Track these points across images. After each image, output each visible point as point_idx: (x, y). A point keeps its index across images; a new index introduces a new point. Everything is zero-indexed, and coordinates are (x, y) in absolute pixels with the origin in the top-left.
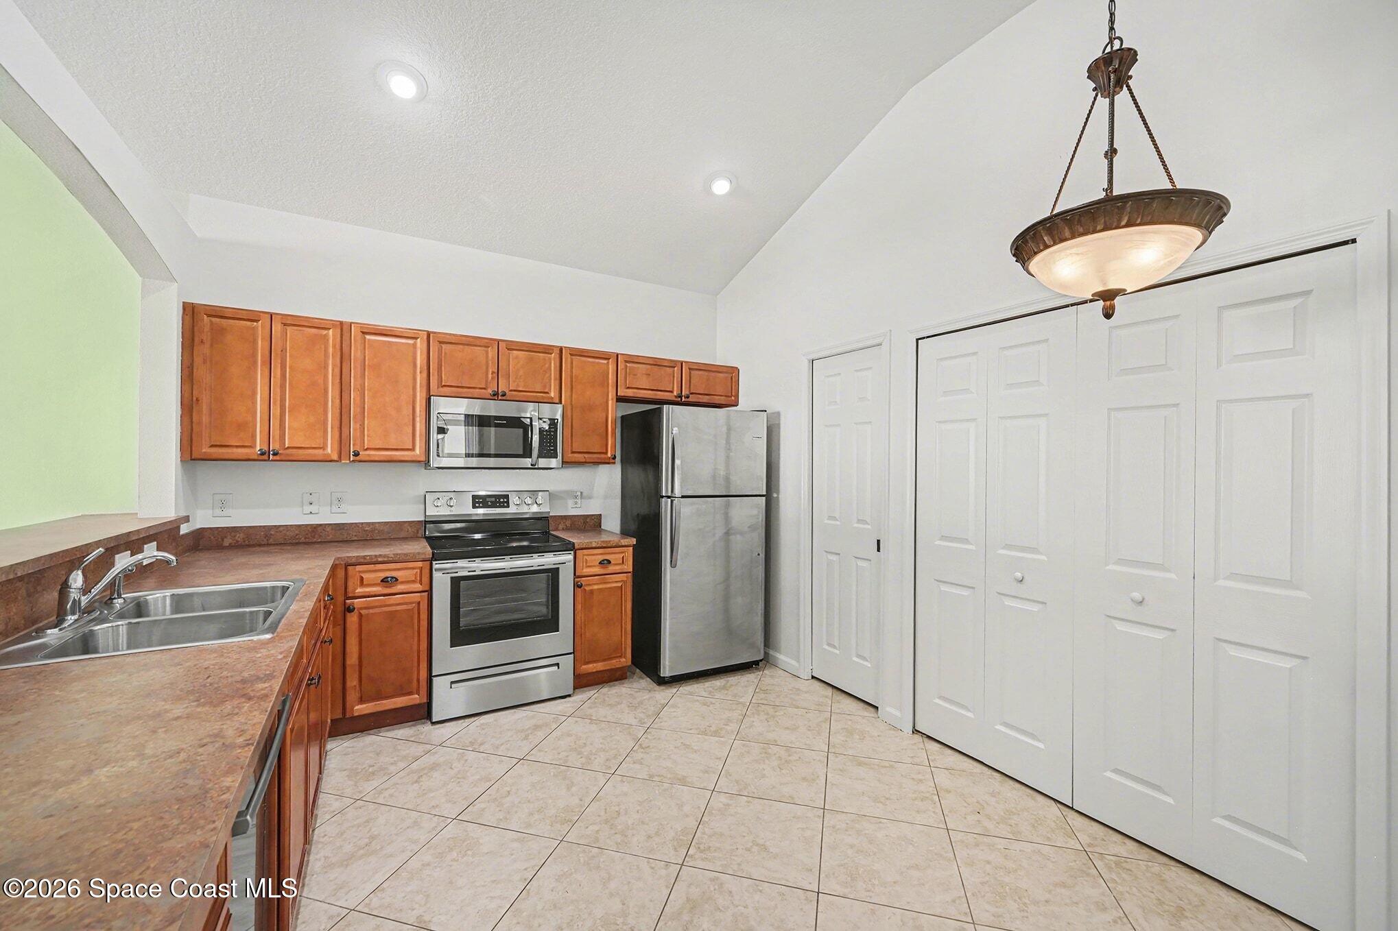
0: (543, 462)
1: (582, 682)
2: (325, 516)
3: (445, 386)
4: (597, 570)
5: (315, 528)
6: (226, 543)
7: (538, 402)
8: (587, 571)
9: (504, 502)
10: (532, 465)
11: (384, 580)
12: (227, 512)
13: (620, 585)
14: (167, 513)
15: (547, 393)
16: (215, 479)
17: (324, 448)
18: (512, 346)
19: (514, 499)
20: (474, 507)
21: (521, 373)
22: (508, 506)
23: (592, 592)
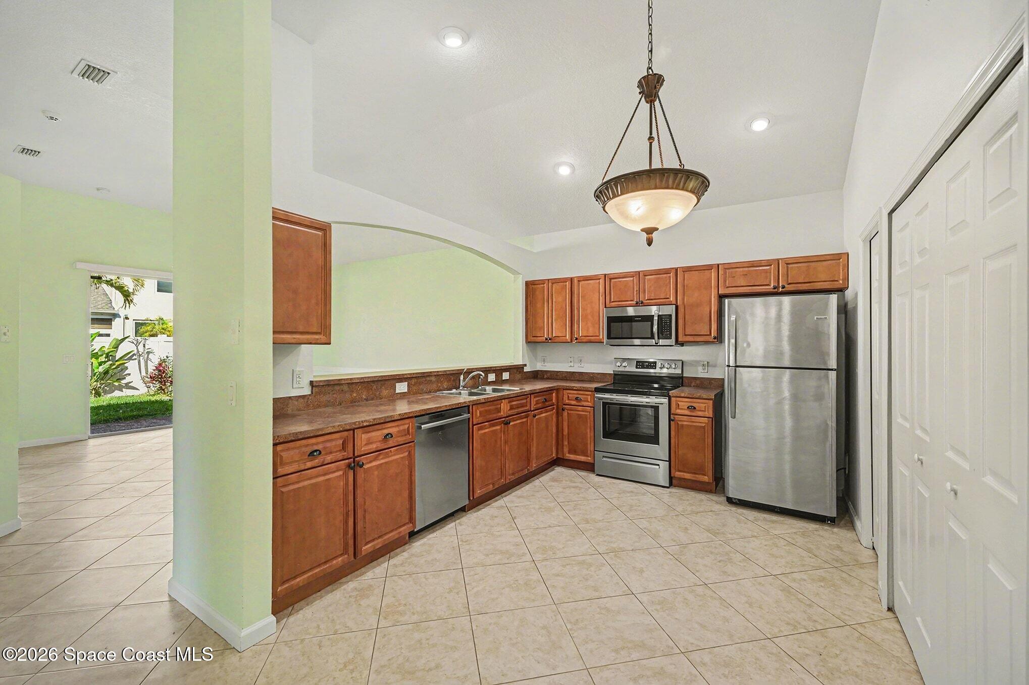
0: (661, 342)
1: (673, 482)
2: (576, 368)
3: (613, 302)
4: (687, 412)
5: (573, 373)
6: (545, 376)
7: (659, 305)
8: (679, 411)
9: (653, 366)
10: (656, 343)
11: (577, 398)
12: (546, 364)
13: (704, 425)
14: (519, 362)
15: (668, 298)
16: (541, 351)
17: (566, 336)
18: (647, 273)
19: (659, 365)
20: (637, 368)
21: (652, 288)
22: (655, 368)
23: (682, 425)
